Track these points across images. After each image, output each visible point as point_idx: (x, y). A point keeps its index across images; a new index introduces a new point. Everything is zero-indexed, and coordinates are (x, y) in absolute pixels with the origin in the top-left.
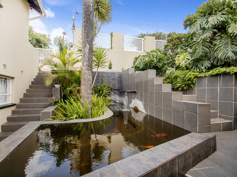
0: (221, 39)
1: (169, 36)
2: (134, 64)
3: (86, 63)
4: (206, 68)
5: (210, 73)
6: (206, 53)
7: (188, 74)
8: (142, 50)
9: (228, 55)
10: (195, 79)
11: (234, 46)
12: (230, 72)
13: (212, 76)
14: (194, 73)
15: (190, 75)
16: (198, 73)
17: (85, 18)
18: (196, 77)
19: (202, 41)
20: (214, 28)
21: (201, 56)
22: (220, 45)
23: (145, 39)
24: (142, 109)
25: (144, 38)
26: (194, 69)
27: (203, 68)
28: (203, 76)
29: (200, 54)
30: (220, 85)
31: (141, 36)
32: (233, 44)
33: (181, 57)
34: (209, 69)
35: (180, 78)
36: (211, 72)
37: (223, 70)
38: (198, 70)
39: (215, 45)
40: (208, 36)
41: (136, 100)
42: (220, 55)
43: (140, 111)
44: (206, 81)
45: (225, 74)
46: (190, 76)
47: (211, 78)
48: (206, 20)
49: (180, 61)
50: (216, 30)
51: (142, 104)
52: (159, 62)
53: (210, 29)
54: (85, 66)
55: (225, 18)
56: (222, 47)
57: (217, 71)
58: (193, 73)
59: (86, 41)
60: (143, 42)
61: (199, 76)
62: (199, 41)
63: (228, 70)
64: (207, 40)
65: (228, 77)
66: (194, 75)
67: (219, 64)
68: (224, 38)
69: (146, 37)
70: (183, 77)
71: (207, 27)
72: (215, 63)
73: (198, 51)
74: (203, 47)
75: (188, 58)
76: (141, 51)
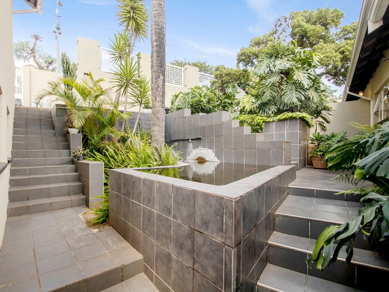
0: (287, 84)
1: (217, 69)
2: (172, 104)
3: (160, 98)
4: (273, 113)
5: (277, 118)
6: (274, 98)
7: (257, 119)
8: (183, 84)
9: (293, 100)
10: (263, 124)
11: (297, 92)
12: (296, 117)
13: (280, 120)
14: (262, 118)
15: (259, 119)
16: (266, 118)
17: (157, 42)
18: (264, 122)
19: (270, 85)
20: (281, 73)
21: (269, 100)
22: (286, 91)
23: (187, 69)
24: (213, 158)
25: (185, 67)
26: (262, 113)
27: (270, 112)
28: (271, 121)
29: (268, 98)
30: (287, 129)
31: (175, 62)
32: (297, 91)
33: (245, 99)
34: (276, 114)
35: (247, 122)
36: (279, 117)
37: (290, 114)
38: (265, 114)
39: (282, 90)
40: (277, 80)
41: (200, 148)
42: (286, 99)
43: (208, 161)
44: (274, 125)
45: (292, 118)
46: (259, 121)
47: (279, 122)
48: (273, 63)
49: (245, 104)
50: (283, 76)
51: (212, 152)
52: (208, 102)
53: (277, 73)
54: (158, 102)
55: (291, 65)
56: (288, 92)
57: (285, 115)
58: (260, 118)
59: (160, 71)
60: (183, 72)
61: (267, 120)
62: (267, 84)
63: (294, 115)
64: (276, 85)
65: (294, 122)
66: (262, 119)
67: (285, 109)
68: (289, 84)
69: (187, 66)
70: (250, 121)
71: (274, 71)
72: (281, 108)
73: (266, 94)
74: (271, 91)
75: (252, 100)
76: (180, 86)
